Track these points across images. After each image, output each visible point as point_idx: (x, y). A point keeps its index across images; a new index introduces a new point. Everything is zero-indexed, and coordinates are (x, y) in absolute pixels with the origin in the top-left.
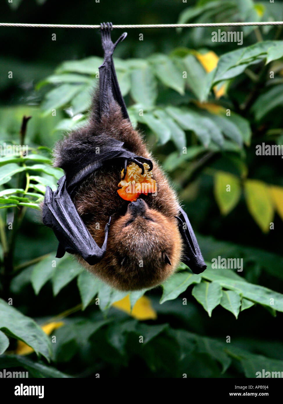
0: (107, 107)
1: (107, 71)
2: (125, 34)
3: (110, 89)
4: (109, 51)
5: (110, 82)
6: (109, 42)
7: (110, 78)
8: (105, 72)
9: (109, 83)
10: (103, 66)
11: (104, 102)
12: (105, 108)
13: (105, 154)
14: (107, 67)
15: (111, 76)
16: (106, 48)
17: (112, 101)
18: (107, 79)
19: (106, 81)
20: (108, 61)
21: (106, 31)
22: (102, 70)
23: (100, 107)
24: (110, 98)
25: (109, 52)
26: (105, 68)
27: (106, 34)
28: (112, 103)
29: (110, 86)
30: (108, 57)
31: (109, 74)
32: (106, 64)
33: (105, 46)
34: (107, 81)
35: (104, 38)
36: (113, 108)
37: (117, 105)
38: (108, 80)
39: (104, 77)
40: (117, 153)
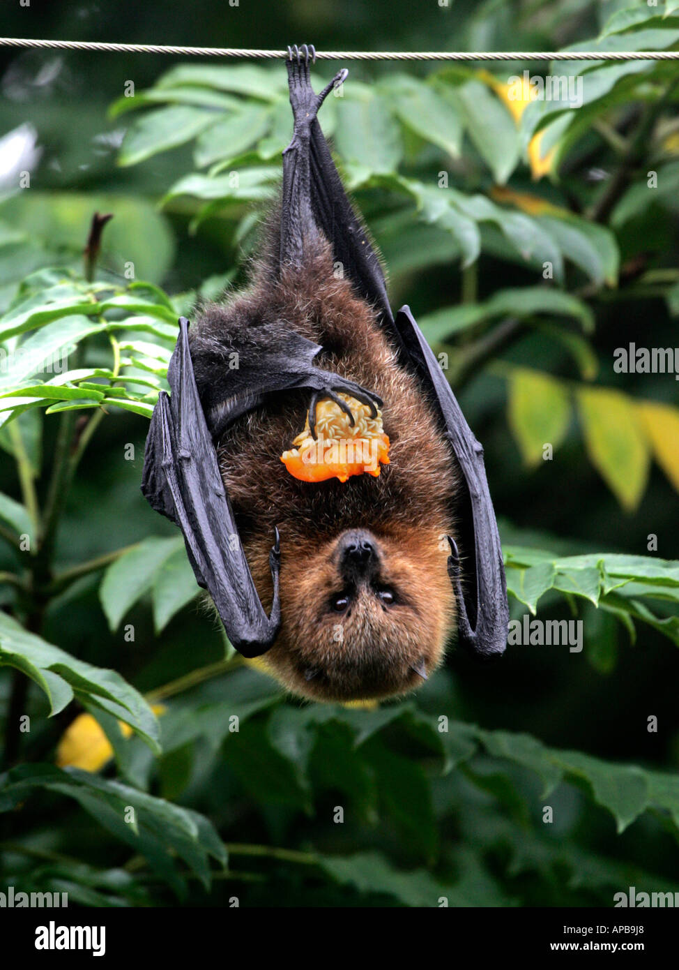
0: (295, 245)
1: (299, 159)
2: (343, 73)
3: (308, 201)
4: (306, 112)
5: (306, 186)
6: (305, 91)
7: (306, 176)
8: (296, 162)
9: (305, 188)
10: (292, 147)
11: (290, 232)
12: (292, 246)
13: (271, 375)
14: (300, 149)
15: (309, 172)
16: (298, 104)
17: (310, 231)
18: (299, 178)
19: (296, 182)
20: (303, 135)
21: (299, 64)
22: (289, 157)
23: (280, 244)
24: (306, 224)
25: (306, 115)
26: (295, 151)
27: (299, 72)
28: (309, 235)
29: (305, 195)
30: (302, 126)
31: (304, 165)
32: (298, 142)
33: (297, 100)
34: (299, 184)
35: (295, 81)
36: (311, 247)
37: (323, 239)
38: (303, 179)
39: (294, 173)
40: (296, 378)
